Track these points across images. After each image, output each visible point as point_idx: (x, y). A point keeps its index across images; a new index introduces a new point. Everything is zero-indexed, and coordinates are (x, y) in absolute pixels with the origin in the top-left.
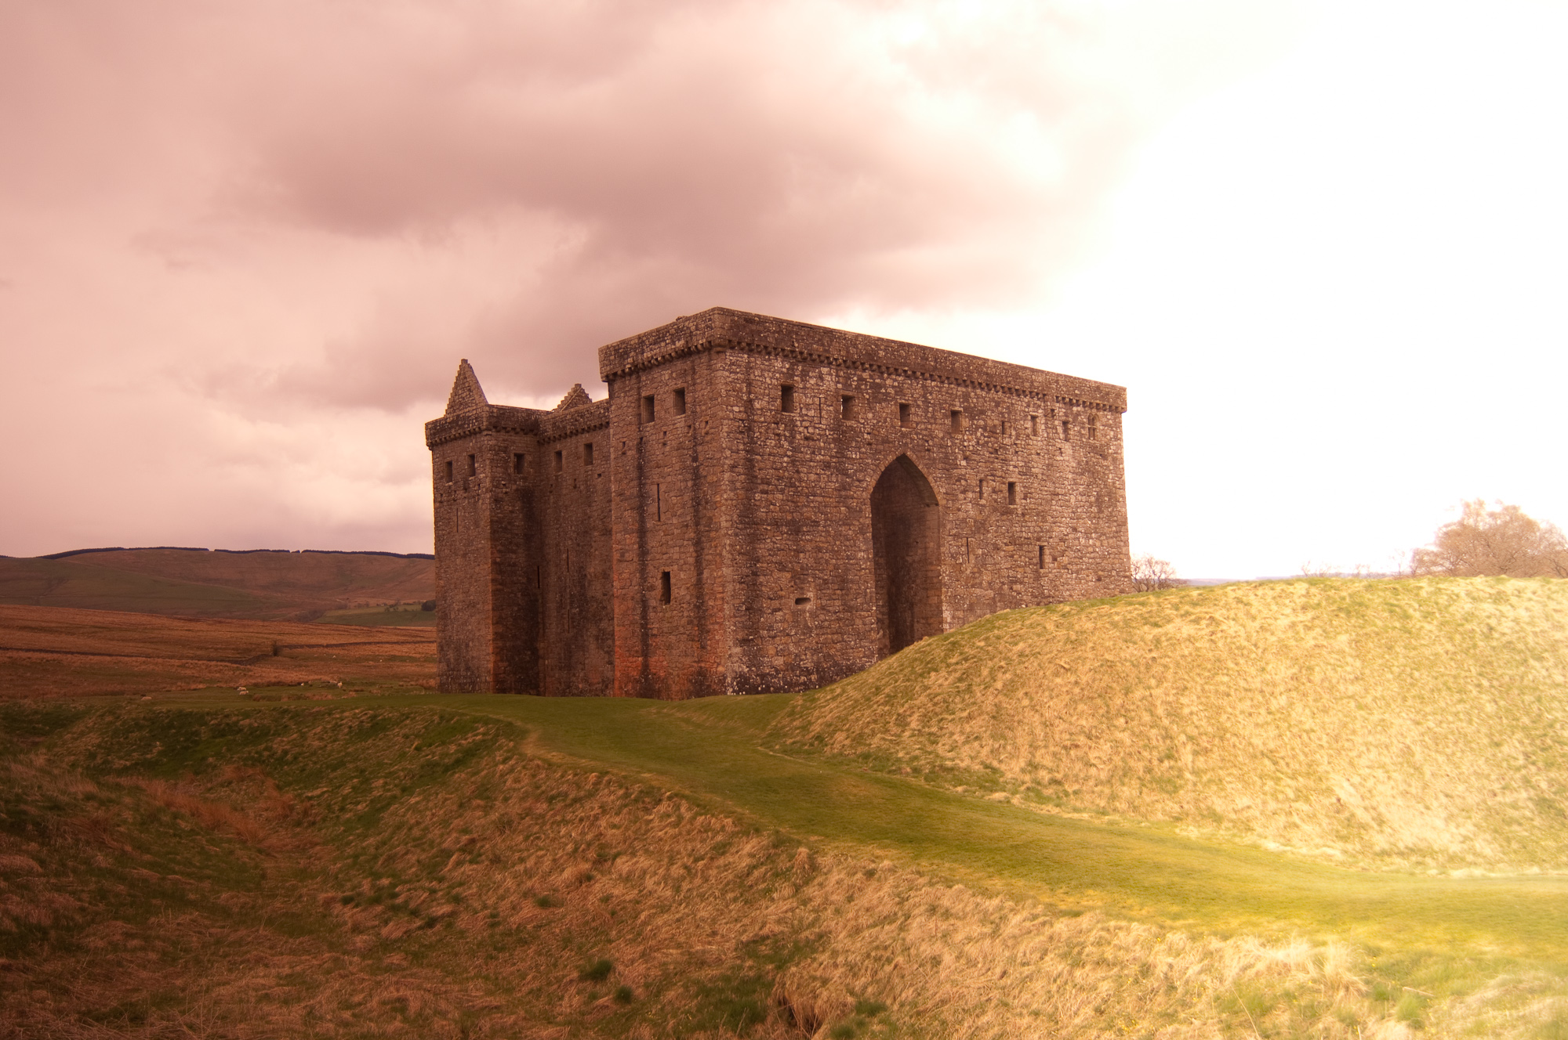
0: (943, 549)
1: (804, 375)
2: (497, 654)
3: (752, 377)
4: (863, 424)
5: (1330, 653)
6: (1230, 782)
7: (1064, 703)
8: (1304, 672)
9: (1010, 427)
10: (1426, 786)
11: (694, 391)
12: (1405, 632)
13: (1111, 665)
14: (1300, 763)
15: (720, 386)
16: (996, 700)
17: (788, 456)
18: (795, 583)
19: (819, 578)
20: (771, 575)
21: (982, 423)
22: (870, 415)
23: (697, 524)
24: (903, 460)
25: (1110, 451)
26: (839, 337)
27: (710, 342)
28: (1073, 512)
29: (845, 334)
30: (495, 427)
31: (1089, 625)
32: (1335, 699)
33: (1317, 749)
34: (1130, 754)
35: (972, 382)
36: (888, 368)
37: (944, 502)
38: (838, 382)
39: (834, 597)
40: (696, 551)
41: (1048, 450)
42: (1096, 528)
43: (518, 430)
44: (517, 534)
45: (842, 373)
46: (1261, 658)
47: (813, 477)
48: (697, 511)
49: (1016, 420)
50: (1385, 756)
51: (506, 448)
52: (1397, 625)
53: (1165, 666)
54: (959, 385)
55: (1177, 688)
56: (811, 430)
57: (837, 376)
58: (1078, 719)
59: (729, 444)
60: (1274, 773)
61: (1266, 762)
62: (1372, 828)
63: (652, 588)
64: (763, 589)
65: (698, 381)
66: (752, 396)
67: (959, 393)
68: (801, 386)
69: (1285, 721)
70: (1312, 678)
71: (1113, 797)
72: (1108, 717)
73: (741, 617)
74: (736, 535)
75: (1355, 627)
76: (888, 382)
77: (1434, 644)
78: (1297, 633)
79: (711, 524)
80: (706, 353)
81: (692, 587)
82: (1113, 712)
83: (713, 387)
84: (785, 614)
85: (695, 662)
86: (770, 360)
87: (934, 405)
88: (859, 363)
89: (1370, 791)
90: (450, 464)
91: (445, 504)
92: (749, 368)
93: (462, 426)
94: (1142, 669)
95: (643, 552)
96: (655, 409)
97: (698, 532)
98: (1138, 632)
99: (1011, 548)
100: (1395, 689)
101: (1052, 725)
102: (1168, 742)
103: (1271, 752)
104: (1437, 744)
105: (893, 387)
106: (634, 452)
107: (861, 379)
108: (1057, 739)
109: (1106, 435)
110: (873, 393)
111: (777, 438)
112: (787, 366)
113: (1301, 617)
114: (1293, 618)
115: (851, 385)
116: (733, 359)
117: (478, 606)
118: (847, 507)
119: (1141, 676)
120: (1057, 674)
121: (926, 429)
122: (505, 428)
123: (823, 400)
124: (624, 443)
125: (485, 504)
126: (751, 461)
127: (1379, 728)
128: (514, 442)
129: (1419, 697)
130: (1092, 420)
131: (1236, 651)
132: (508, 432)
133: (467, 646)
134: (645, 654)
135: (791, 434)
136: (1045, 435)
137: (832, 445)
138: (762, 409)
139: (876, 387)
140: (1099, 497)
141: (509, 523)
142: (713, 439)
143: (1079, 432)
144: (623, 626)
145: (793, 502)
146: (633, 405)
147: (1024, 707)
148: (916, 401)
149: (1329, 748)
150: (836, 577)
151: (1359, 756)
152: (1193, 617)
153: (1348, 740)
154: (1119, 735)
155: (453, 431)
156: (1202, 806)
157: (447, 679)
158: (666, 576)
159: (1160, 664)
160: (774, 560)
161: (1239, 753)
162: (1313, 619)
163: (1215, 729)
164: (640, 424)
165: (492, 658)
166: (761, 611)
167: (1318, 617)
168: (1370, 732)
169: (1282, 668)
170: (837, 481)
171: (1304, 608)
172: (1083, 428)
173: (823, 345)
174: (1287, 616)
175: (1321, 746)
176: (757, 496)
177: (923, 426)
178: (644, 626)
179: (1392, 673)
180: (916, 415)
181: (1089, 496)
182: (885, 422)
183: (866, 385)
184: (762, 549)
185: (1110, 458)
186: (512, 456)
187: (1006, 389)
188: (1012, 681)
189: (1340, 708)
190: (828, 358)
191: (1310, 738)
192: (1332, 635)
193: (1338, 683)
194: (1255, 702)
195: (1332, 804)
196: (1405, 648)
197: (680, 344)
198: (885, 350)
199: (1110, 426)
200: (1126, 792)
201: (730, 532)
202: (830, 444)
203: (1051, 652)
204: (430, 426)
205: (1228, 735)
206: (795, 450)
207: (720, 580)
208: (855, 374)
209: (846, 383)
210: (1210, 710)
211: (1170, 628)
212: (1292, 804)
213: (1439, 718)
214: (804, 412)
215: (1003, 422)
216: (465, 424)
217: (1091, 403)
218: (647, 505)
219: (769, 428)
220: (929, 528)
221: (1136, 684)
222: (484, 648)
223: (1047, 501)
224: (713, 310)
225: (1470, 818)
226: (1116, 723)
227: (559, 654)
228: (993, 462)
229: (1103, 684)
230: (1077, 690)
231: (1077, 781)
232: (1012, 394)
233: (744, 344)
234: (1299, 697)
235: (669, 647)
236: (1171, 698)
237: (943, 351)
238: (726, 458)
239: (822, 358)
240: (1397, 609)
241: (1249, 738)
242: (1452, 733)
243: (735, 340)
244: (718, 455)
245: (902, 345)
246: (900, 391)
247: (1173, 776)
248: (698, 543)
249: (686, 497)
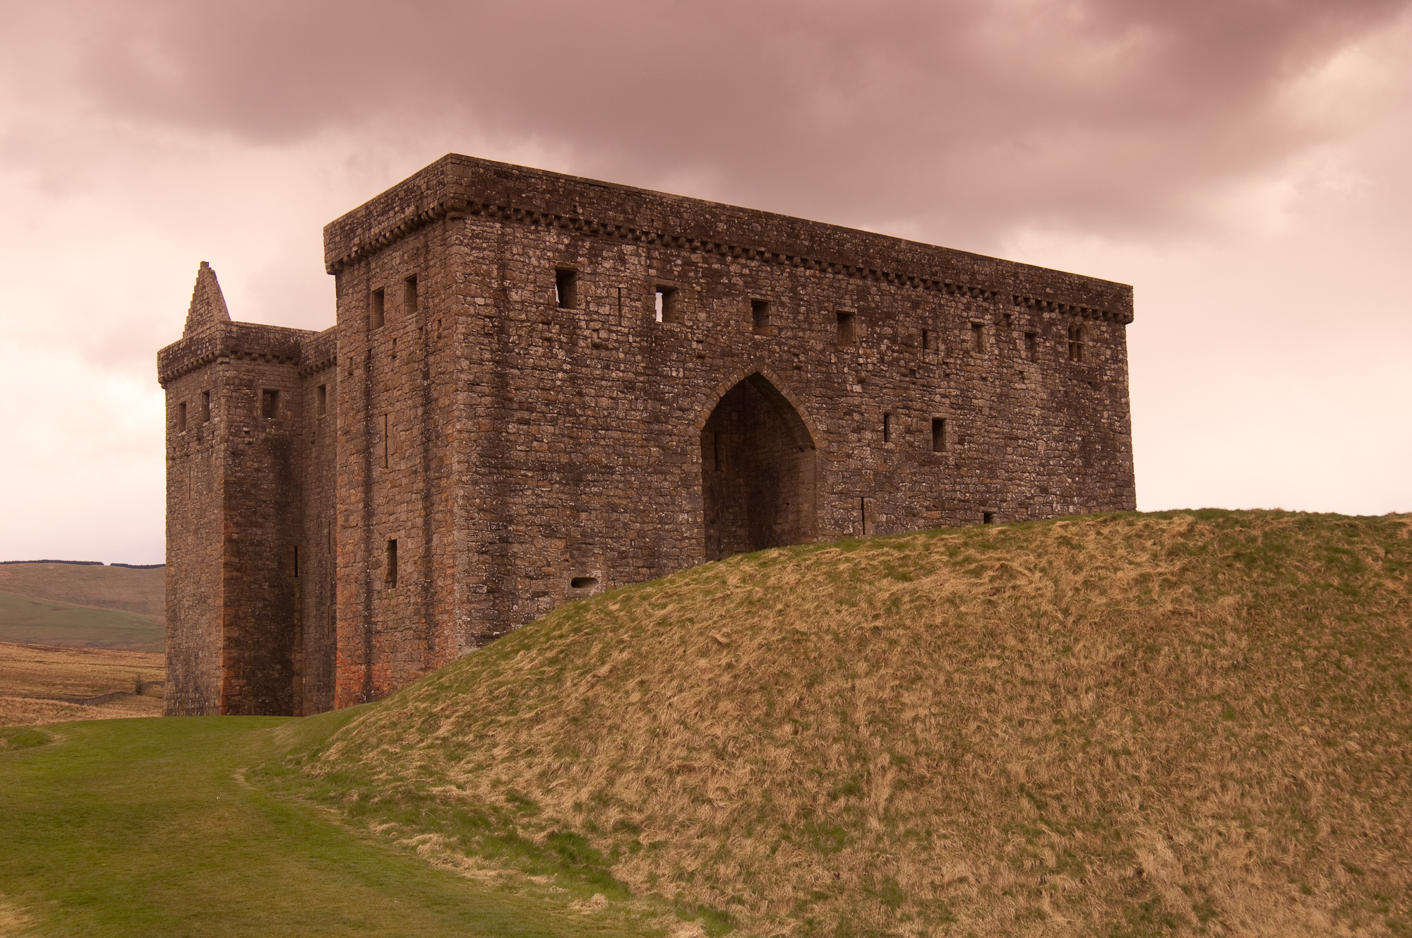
0: (820, 513)
1: (594, 255)
2: (229, 668)
3: (508, 255)
4: (691, 327)
5: (1197, 624)
6: (945, 837)
7: (698, 698)
8: (1140, 654)
9: (937, 338)
10: (1314, 852)
11: (427, 278)
12: (1346, 593)
13: (799, 638)
14: (1087, 807)
15: (455, 268)
16: (590, 694)
17: (565, 371)
18: (572, 556)
19: (612, 550)
20: (532, 542)
21: (888, 331)
22: (702, 316)
23: (427, 469)
24: (756, 379)
25: (1105, 378)
26: (651, 202)
27: (441, 205)
28: (1042, 465)
29: (661, 198)
30: (234, 352)
31: (790, 578)
32: (1186, 700)
33: (1125, 784)
34: (781, 785)
35: (873, 272)
36: (732, 248)
37: (824, 444)
38: (650, 267)
39: (637, 578)
40: (425, 508)
41: (1001, 374)
42: (1080, 489)
43: (269, 357)
44: (265, 502)
45: (656, 254)
46: (1071, 631)
47: (605, 402)
48: (426, 450)
49: (946, 329)
50: (1253, 799)
51: (251, 381)
52: (1336, 582)
53: (893, 642)
54: (851, 275)
55: (902, 677)
56: (603, 334)
57: (649, 257)
58: (712, 725)
59: (466, 351)
60: (1034, 822)
61: (1025, 803)
62: (1188, 923)
63: (377, 565)
64: (518, 562)
65: (431, 263)
66: (507, 283)
67: (850, 287)
68: (588, 270)
69: (1081, 734)
70: (1151, 665)
71: (723, 855)
72: (767, 723)
73: (479, 602)
74: (475, 483)
75: (1256, 583)
76: (733, 268)
77: (1395, 613)
78: (1148, 592)
79: (441, 468)
80: (440, 222)
81: (420, 560)
82: (779, 712)
83: (447, 269)
84: (554, 601)
85: (421, 669)
86: (537, 231)
87: (809, 303)
88: (684, 239)
89: (1204, 859)
90: (183, 405)
91: (178, 460)
92: (503, 242)
93: (194, 353)
94: (852, 646)
95: (369, 514)
96: (386, 307)
97: (427, 481)
98: (868, 588)
99: (936, 514)
100: (1301, 686)
101: (665, 734)
102: (858, 766)
103: (1041, 786)
104: (1358, 780)
105: (741, 275)
106: (361, 371)
107: (688, 263)
108: (664, 757)
109: (1098, 355)
110: (708, 283)
111: (546, 344)
112: (566, 241)
113: (1164, 567)
114: (1148, 569)
115: (671, 271)
116: (478, 229)
117: (210, 601)
118: (662, 448)
119: (846, 657)
120: (704, 653)
121: (795, 338)
122: (250, 354)
123: (624, 292)
124: (351, 358)
125: (219, 458)
126: (502, 376)
127: (1254, 750)
128: (264, 374)
129: (1343, 700)
130: (1075, 333)
131: (1029, 620)
132: (254, 359)
133: (197, 657)
134: (369, 662)
135: (571, 339)
136: (996, 352)
137: (639, 358)
138: (522, 302)
139: (713, 275)
140: (1085, 445)
141: (254, 486)
142: (446, 345)
143: (1054, 349)
144: (346, 621)
145: (571, 437)
146: (361, 304)
147: (633, 704)
148: (778, 297)
149: (1149, 783)
150: (640, 548)
151: (1203, 798)
152: (973, 566)
153: (1189, 770)
154: (772, 752)
155: (186, 358)
156: (877, 875)
157: (175, 704)
158: (393, 545)
159: (885, 639)
160: (537, 520)
161: (980, 787)
162: (1184, 570)
163: (949, 744)
164: (369, 330)
165: (221, 673)
166: (513, 595)
167: (1194, 567)
168: (1234, 757)
169: (1102, 648)
170: (645, 409)
171: (1172, 553)
172: (1061, 343)
173: (624, 212)
174: (1139, 565)
175: (1137, 778)
176: (512, 428)
177: (790, 334)
178: (368, 619)
179: (1303, 659)
180: (777, 317)
181: (1067, 442)
182: (727, 324)
183: (696, 271)
184: (518, 505)
185: (1105, 389)
186: (260, 393)
187: (929, 284)
188: (629, 662)
189: (1190, 716)
190: (633, 231)
191: (1118, 766)
192: (1210, 596)
193: (1199, 673)
194: (1037, 703)
195: (1123, 880)
196: (1339, 618)
197: (409, 211)
198: (727, 222)
199: (1105, 341)
200: (747, 847)
201: (464, 479)
202: (634, 355)
203: (710, 619)
204: (162, 355)
205: (968, 757)
206: (575, 362)
207: (449, 549)
208: (678, 256)
209: (664, 268)
210: (952, 716)
211: (925, 580)
212: (1048, 877)
213: (1373, 734)
214: (592, 307)
215: (925, 333)
216: (198, 349)
217: (1072, 308)
218: (374, 445)
219: (534, 330)
220: (803, 483)
221: (833, 670)
222: (214, 659)
223: (998, 448)
224: (446, 158)
225: (1386, 911)
226: (777, 733)
227: (318, 668)
228: (907, 389)
229: (775, 669)
230: (726, 678)
231: (667, 827)
232: (940, 290)
233: (493, 208)
234: (1119, 696)
235: (394, 650)
236: (885, 694)
237: (824, 226)
238: (462, 371)
239: (623, 231)
240: (1345, 558)
241: (1005, 762)
242: (1392, 762)
243: (479, 201)
244: (451, 368)
245: (756, 215)
246: (752, 281)
247: (846, 824)
248: (427, 497)
249: (415, 432)
